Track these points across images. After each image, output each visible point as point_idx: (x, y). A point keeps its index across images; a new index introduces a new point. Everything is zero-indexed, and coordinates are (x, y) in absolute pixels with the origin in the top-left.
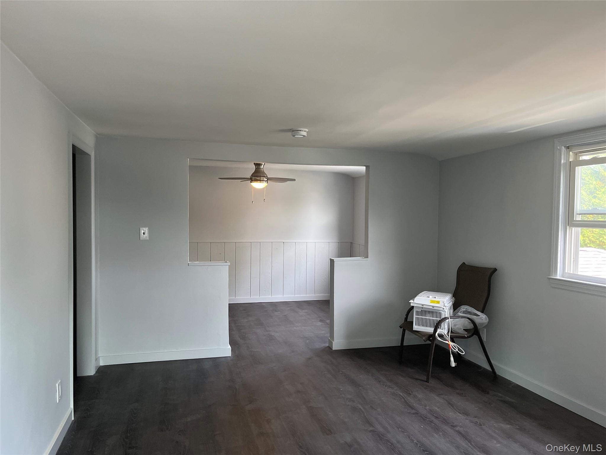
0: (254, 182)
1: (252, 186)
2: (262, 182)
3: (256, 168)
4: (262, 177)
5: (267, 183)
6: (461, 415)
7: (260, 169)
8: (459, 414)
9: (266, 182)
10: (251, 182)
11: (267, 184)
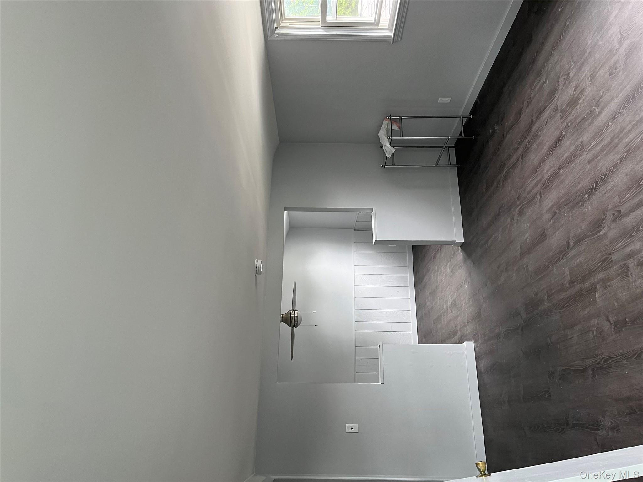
6: (522, 117)
8: (521, 118)
9: (296, 311)
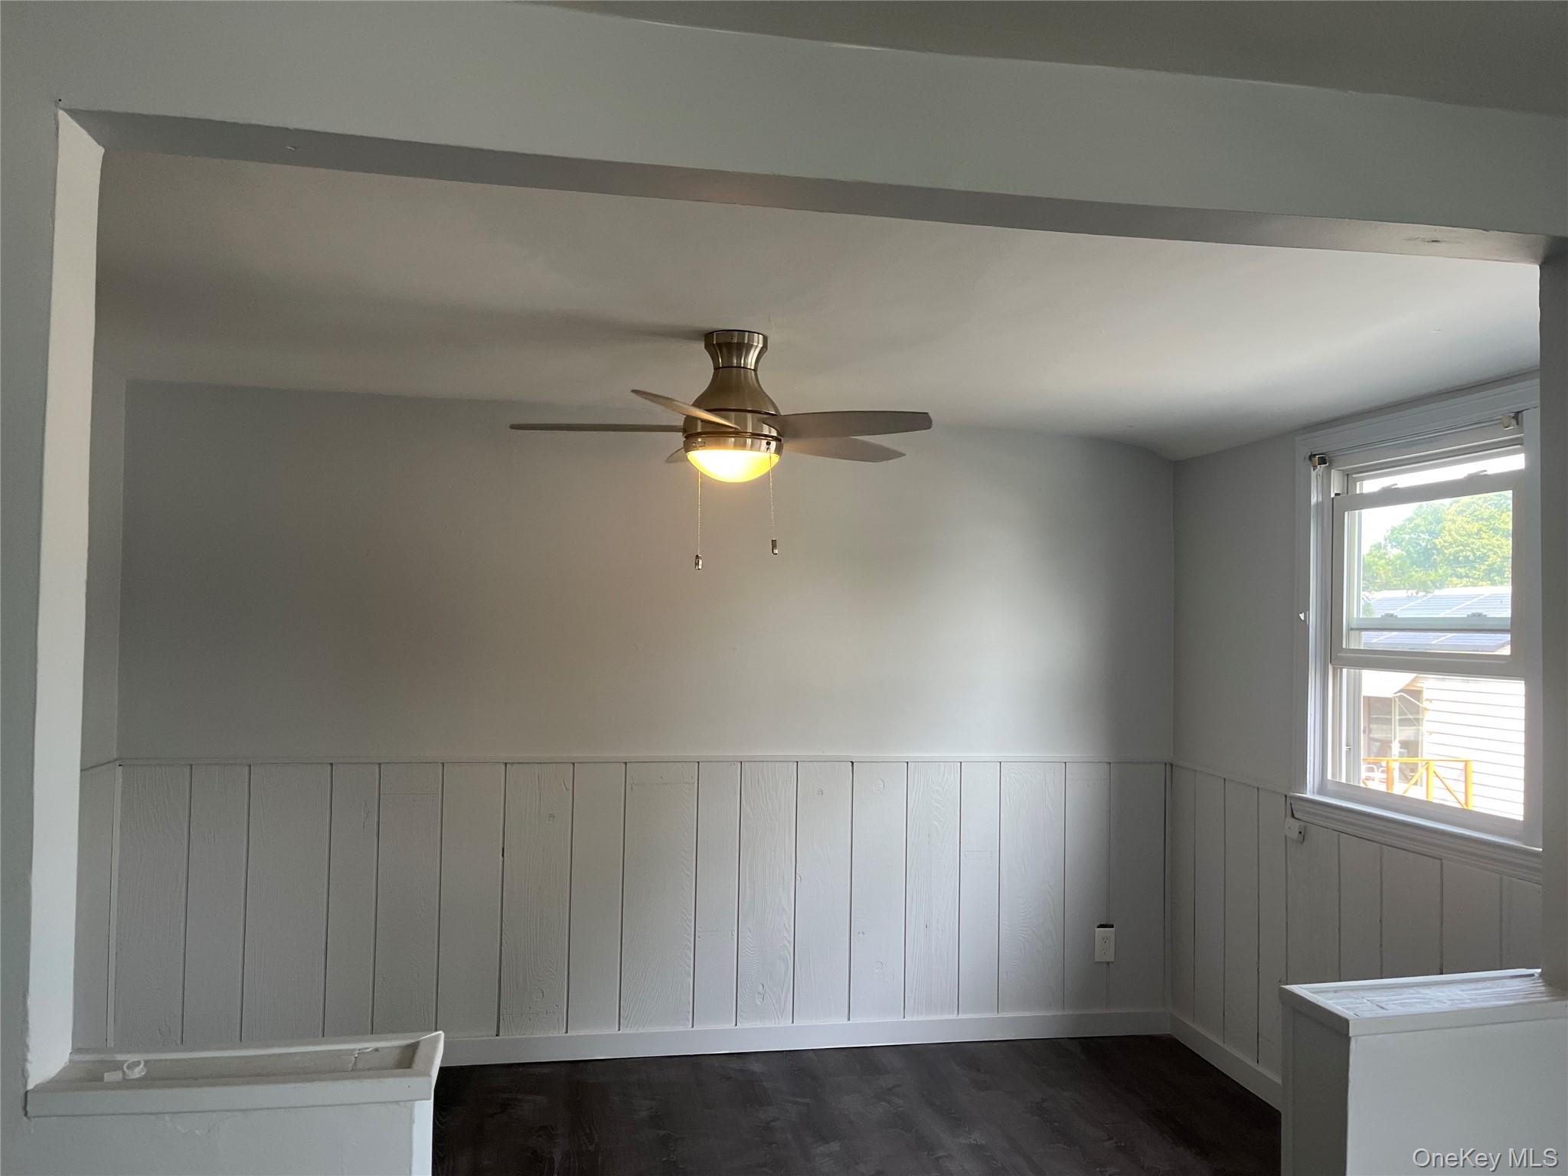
0: (704, 445)
1: (693, 472)
2: (749, 441)
3: (717, 368)
4: (749, 415)
5: (778, 451)
7: (739, 374)
9: (774, 444)
10: (688, 448)
11: (776, 458)
